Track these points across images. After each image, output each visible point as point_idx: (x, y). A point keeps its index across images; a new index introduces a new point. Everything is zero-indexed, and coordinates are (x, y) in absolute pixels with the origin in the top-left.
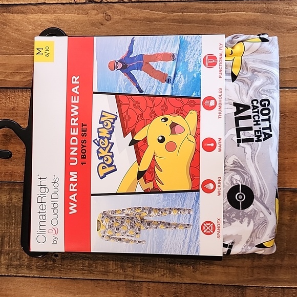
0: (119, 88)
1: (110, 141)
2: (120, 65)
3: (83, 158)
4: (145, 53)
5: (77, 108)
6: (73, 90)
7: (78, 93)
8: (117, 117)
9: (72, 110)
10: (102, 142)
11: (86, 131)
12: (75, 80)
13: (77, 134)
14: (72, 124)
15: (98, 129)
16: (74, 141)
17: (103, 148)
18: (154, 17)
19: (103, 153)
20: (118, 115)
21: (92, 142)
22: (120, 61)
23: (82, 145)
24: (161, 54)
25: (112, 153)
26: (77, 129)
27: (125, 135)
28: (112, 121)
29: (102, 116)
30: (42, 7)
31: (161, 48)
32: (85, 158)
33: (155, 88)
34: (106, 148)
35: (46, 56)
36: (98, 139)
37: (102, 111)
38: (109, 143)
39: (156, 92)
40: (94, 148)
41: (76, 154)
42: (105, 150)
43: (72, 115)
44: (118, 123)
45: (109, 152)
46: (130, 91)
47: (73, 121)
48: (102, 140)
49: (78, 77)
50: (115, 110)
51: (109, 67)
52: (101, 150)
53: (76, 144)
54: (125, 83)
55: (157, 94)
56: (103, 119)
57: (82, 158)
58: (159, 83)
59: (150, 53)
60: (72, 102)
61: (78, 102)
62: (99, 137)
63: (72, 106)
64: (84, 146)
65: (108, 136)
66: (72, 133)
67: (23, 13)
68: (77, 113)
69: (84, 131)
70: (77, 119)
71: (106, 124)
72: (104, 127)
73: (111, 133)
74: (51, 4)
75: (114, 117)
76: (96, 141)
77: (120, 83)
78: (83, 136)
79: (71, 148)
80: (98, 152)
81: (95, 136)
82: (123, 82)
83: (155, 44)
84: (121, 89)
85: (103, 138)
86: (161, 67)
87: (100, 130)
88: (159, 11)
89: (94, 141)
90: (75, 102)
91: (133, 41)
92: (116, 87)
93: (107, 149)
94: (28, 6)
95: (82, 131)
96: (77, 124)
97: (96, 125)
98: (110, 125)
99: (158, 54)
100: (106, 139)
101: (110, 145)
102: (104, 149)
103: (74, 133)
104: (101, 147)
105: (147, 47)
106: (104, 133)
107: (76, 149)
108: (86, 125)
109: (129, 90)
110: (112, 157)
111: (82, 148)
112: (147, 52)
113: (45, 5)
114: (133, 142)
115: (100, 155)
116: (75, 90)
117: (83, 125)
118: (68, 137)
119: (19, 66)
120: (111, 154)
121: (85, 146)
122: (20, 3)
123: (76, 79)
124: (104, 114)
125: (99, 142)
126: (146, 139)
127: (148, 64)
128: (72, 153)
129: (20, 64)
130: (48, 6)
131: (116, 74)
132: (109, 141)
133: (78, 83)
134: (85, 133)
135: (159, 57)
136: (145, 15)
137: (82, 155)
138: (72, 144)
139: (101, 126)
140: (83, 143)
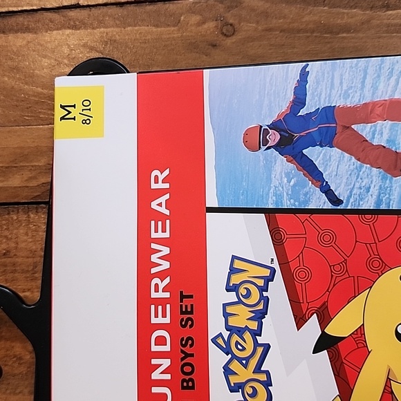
0: (275, 194)
1: (260, 340)
2: (274, 137)
3: (188, 388)
4: (338, 102)
5: (166, 251)
6: (154, 205)
7: (167, 212)
8: (273, 271)
9: (154, 258)
10: (237, 343)
11: (191, 313)
12: (159, 179)
13: (167, 320)
14: (154, 295)
15: (225, 306)
16: (160, 341)
17: (240, 360)
18: (339, 21)
19: (243, 374)
20: (276, 266)
21: (211, 344)
22: (274, 126)
23: (182, 352)
24: (383, 104)
25: (267, 373)
26: (168, 306)
27: (300, 321)
28: (261, 283)
29: (233, 271)
30: (72, 14)
31: (381, 86)
32: (193, 388)
33: (374, 191)
34: (248, 359)
35: (84, 122)
36: (226, 334)
37: (234, 258)
38: (256, 344)
39: (379, 201)
40: (217, 359)
41: (168, 377)
42: (245, 366)
43: (154, 270)
44: (278, 290)
45: (258, 370)
46: (307, 202)
47: (157, 285)
48: (235, 338)
49: (167, 172)
50: (267, 254)
51: (245, 142)
52: (235, 366)
53: (167, 348)
54: (289, 181)
55: (383, 207)
56: (236, 279)
57: (183, 388)
58: (384, 178)
59: (354, 100)
60: (154, 235)
61: (167, 235)
62: (228, 328)
63: (154, 246)
64: (187, 355)
65: (253, 325)
66: (154, 320)
67: (27, 30)
68: (166, 265)
69: (186, 312)
70: (167, 280)
71: (244, 293)
72: (240, 302)
73: (260, 316)
74: (93, 6)
75: (267, 273)
76: (220, 341)
77: (275, 182)
78: (184, 326)
79: (154, 362)
80: (228, 371)
81: (216, 325)
82: (285, 180)
83: (365, 78)
84: (279, 197)
85: (240, 331)
86: (385, 137)
87: (229, 309)
88: (351, 7)
89: (214, 341)
90: (160, 235)
91: (304, 75)
92: (268, 194)
93: (253, 363)
94: (38, 15)
95: (182, 313)
96: (167, 295)
97: (217, 296)
98: (255, 296)
99: (374, 104)
100: (247, 336)
101: (260, 350)
102: (245, 362)
103: (160, 320)
104: (234, 357)
105: (345, 87)
106: (242, 317)
107: (166, 363)
108: (191, 297)
109: (302, 198)
110: (268, 384)
111: (182, 359)
112: (345, 99)
113: (78, 10)
114: (325, 343)
115: (233, 380)
116: (159, 205)
117: (182, 297)
118: (145, 328)
119: (19, 151)
120: (263, 377)
121: (192, 355)
122: (20, 9)
123: (161, 177)
124: (238, 264)
125: (228, 343)
126: (360, 333)
127: (348, 132)
128: (156, 375)
129: (21, 148)
130: (85, 12)
131: (266, 159)
132: (255, 341)
133: (167, 186)
134: (189, 319)
135: (378, 110)
136: (316, 18)
137: (184, 381)
138: (154, 348)
139: (232, 297)
140: (184, 346)
